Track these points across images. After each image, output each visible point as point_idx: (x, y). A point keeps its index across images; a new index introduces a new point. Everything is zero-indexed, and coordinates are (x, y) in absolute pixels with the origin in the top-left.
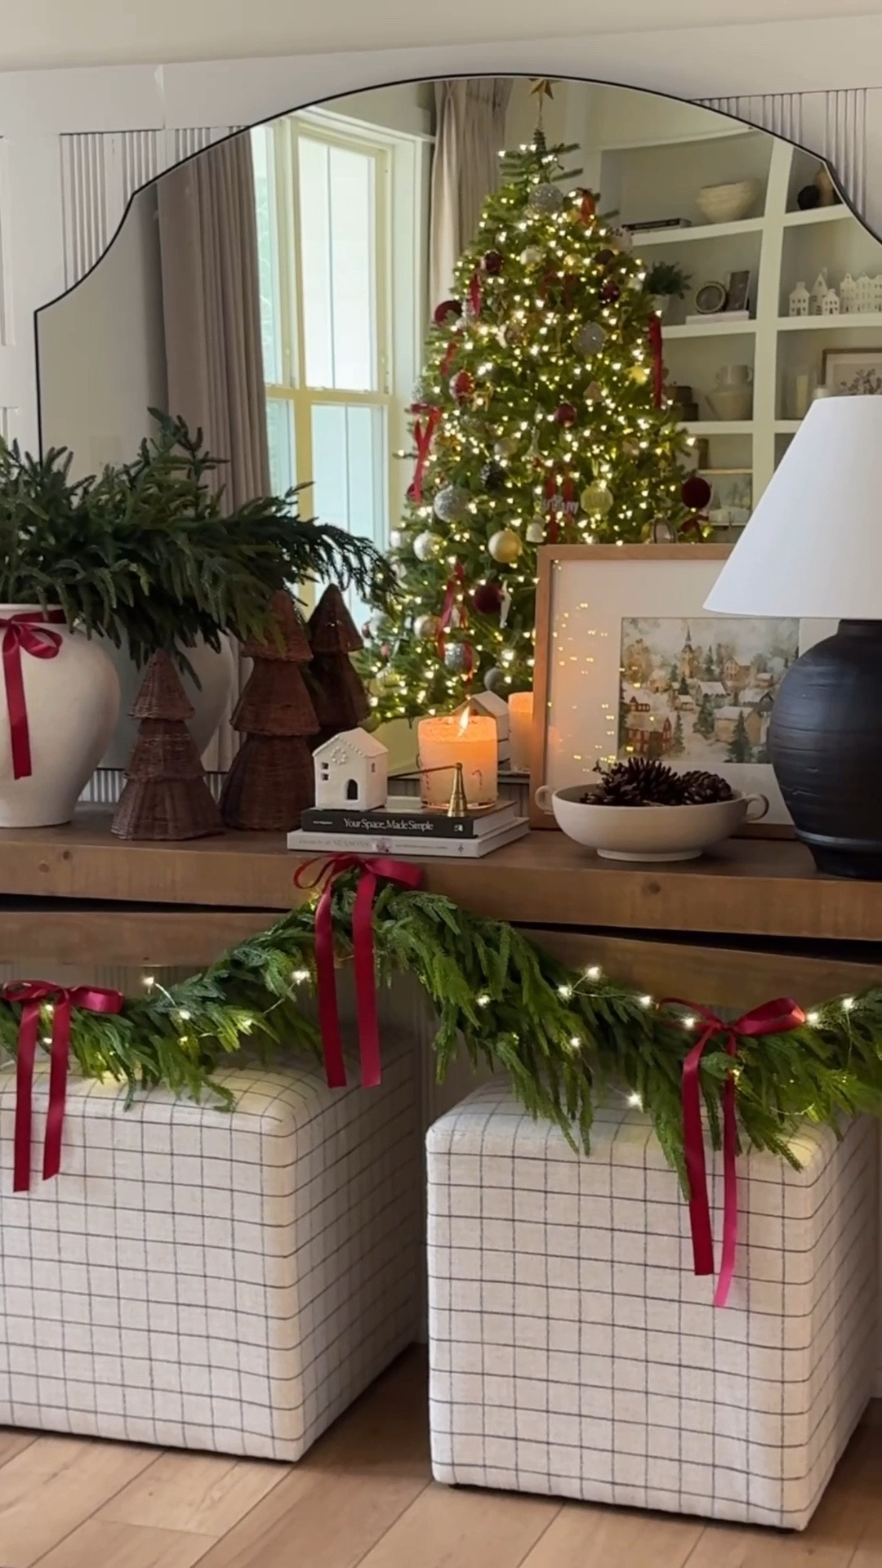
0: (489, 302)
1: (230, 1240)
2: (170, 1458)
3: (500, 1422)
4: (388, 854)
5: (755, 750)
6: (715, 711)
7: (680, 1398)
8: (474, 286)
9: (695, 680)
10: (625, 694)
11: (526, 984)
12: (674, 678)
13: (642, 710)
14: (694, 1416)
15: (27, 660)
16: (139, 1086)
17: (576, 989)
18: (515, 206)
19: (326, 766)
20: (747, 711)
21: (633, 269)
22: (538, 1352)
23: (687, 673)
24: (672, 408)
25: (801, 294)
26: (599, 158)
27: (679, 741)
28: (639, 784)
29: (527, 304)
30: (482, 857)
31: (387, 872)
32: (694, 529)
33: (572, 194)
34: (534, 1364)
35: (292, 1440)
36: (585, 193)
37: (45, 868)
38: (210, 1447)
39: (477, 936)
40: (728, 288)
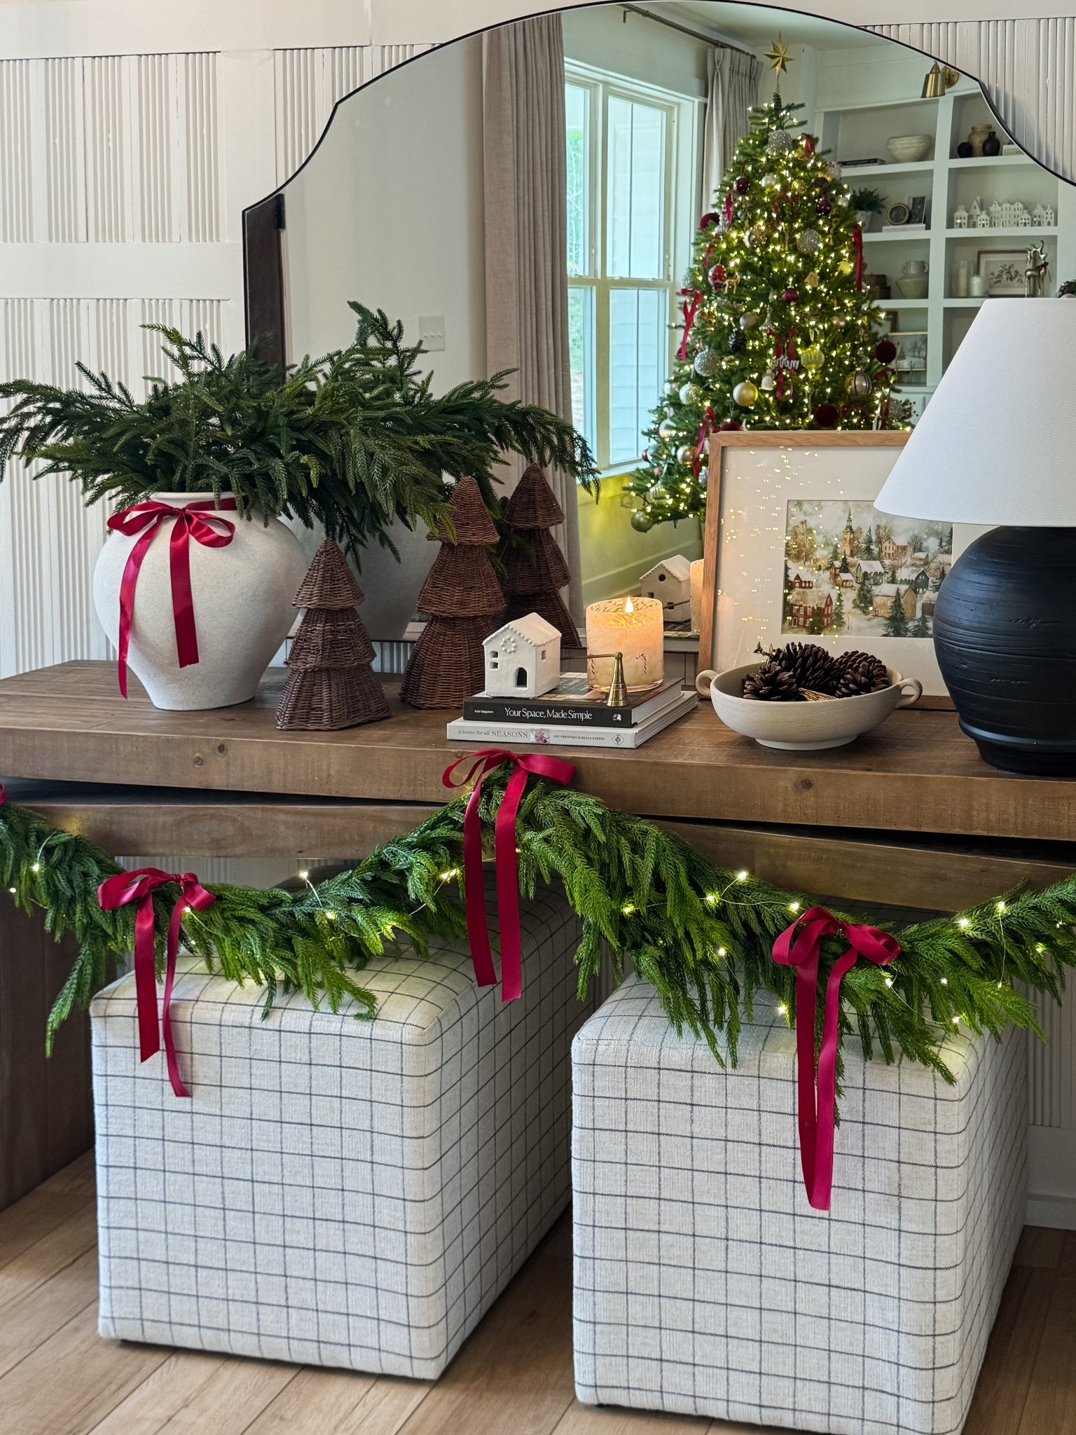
0: (739, 214)
1: (369, 1152)
2: (305, 1377)
3: (644, 1343)
4: (545, 744)
5: (911, 625)
6: (874, 588)
7: (830, 1319)
8: (729, 203)
9: (855, 558)
10: (790, 572)
11: (670, 894)
12: (835, 557)
13: (805, 587)
14: (844, 1338)
15: (197, 550)
16: (280, 990)
17: (723, 897)
18: (759, 146)
19: (496, 654)
20: (904, 588)
21: (842, 192)
22: (683, 1270)
23: (848, 552)
24: (870, 291)
25: (961, 214)
26: (822, 116)
27: (839, 616)
28: (795, 672)
29: (766, 215)
30: (639, 747)
31: (539, 768)
32: (884, 378)
33: (799, 138)
34: (678, 1283)
35: (432, 1359)
36: (808, 137)
37: (199, 761)
38: (347, 1365)
39: (623, 840)
40: (911, 207)
